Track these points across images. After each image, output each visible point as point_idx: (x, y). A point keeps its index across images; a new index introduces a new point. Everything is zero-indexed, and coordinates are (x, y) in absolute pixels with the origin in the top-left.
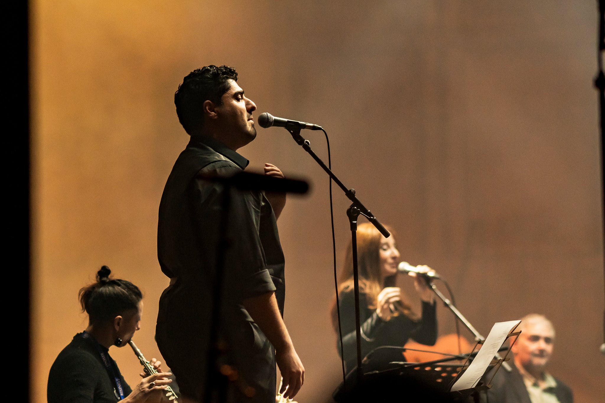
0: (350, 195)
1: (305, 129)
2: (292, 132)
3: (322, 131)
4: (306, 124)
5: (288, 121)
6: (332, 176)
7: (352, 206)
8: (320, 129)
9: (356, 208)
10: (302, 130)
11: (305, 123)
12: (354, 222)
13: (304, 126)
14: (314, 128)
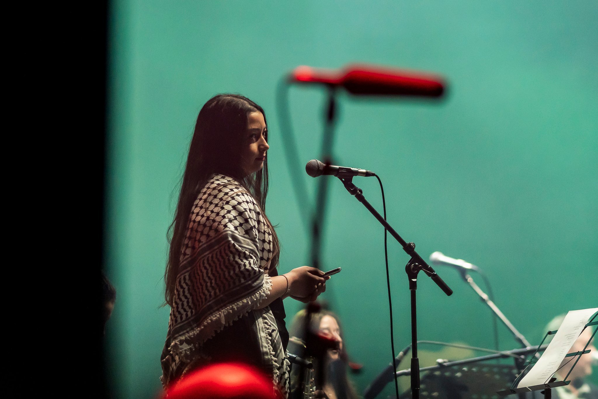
0: (409, 248)
1: (357, 176)
2: (343, 180)
3: (375, 177)
4: (359, 170)
5: (339, 167)
6: (388, 228)
7: (411, 262)
8: (373, 175)
9: (417, 264)
10: (354, 177)
11: (357, 169)
12: (413, 280)
13: (357, 173)
14: (367, 174)
